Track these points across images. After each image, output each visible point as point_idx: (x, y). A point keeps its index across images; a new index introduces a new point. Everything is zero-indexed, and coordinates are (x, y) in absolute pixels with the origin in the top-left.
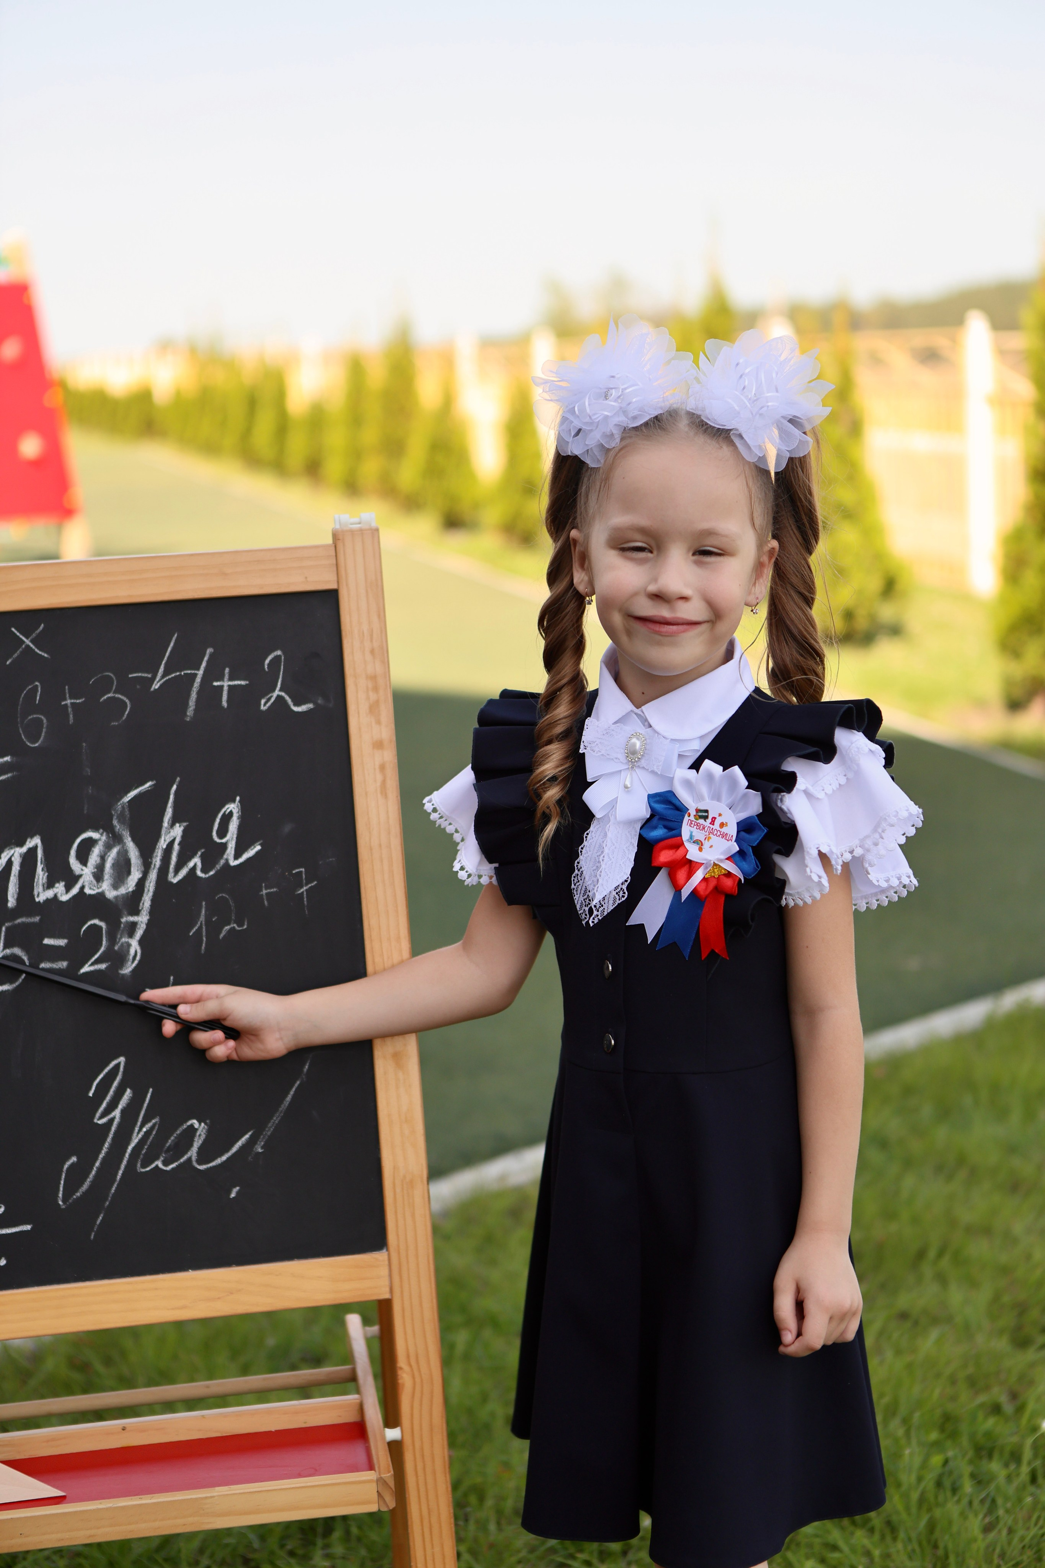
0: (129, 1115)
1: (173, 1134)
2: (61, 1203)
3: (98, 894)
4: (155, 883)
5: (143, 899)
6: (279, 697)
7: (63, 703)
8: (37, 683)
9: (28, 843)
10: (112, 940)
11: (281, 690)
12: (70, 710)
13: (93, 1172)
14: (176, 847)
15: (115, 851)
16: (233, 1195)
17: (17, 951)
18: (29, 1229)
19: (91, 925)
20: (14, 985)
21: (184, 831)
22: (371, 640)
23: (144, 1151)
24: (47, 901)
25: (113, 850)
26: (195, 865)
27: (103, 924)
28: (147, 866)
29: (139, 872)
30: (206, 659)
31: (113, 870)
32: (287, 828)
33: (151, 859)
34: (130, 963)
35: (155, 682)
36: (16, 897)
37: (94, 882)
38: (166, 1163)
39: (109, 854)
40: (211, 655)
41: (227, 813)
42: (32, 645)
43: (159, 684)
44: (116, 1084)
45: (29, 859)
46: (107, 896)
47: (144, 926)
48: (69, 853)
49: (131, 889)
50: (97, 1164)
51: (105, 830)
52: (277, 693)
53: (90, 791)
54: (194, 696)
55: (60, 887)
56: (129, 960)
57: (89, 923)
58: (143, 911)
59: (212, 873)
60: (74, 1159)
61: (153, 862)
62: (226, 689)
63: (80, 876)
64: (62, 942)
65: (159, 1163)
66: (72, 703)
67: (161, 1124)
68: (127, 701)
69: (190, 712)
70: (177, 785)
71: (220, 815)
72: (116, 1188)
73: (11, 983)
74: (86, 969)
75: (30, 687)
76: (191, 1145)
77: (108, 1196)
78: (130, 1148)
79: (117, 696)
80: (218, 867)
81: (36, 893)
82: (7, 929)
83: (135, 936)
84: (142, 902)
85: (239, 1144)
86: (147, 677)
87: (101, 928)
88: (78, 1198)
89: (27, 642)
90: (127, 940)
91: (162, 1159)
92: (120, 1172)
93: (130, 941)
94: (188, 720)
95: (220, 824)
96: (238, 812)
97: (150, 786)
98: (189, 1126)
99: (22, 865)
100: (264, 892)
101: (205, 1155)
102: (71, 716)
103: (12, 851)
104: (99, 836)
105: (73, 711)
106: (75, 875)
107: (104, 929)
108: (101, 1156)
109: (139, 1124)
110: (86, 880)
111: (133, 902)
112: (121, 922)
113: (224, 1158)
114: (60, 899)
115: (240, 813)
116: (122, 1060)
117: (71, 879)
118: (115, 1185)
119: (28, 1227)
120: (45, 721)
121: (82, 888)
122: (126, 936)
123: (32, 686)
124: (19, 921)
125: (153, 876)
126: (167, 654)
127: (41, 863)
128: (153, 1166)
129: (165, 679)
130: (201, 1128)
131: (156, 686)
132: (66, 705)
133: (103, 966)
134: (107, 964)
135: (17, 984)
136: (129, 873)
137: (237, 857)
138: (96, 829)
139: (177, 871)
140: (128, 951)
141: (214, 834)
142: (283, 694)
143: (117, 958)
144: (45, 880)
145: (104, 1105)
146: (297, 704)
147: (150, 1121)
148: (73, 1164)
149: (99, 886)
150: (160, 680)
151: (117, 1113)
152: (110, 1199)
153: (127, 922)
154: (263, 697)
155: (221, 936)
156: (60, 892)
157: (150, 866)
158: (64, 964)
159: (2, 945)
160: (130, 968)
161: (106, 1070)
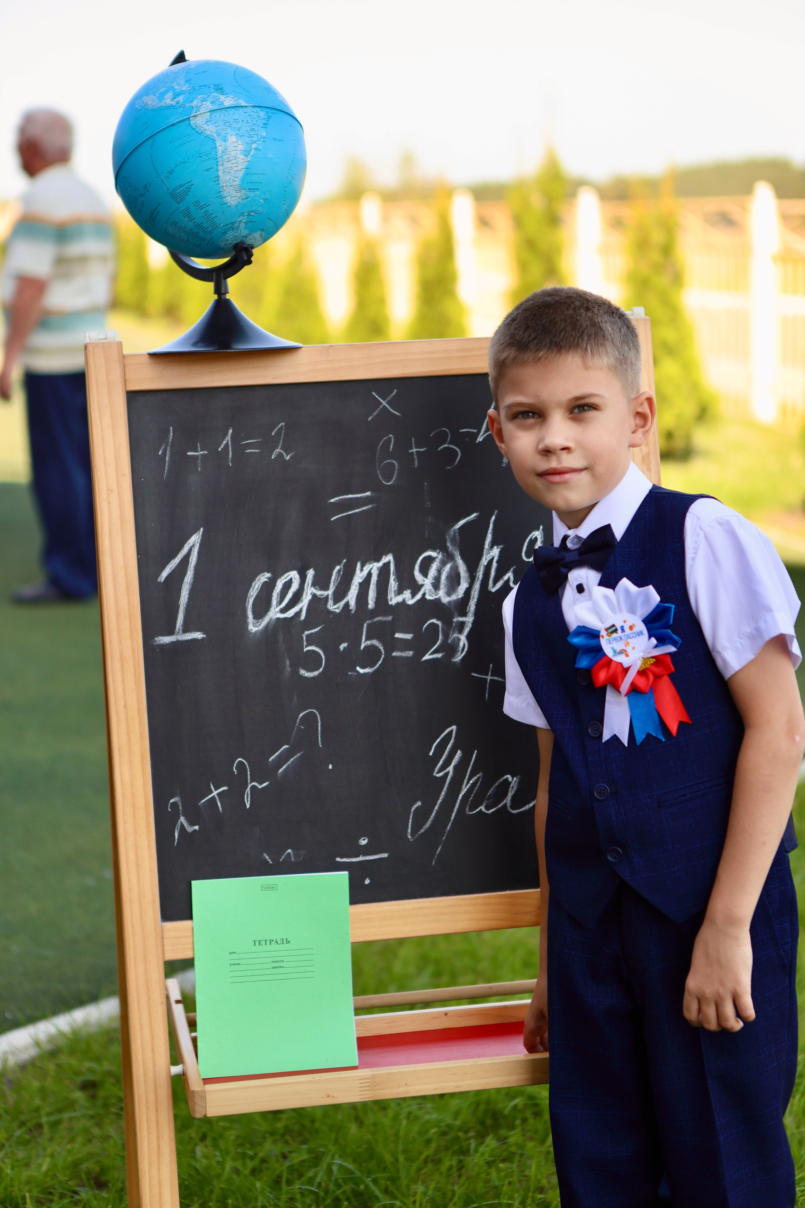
0: (460, 770)
1: (493, 786)
2: (409, 837)
3: (436, 599)
4: (478, 591)
5: (469, 604)
7: (410, 451)
8: (391, 435)
9: (383, 559)
10: (446, 636)
12: (415, 456)
13: (434, 814)
14: (495, 564)
15: (448, 567)
17: (375, 642)
18: (386, 857)
19: (431, 623)
20: (374, 669)
21: (501, 552)
23: (471, 799)
24: (398, 604)
25: (446, 566)
26: (509, 578)
27: (439, 623)
28: (472, 579)
29: (467, 583)
31: (447, 581)
33: (476, 574)
34: (459, 653)
35: (480, 436)
36: (374, 601)
37: (433, 590)
38: (488, 808)
39: (443, 569)
41: (533, 538)
42: (387, 406)
43: (482, 438)
44: (449, 746)
45: (384, 571)
46: (442, 601)
47: (470, 625)
48: (413, 568)
49: (460, 596)
50: (436, 808)
51: (441, 550)
53: (430, 520)
55: (407, 594)
56: (459, 651)
57: (429, 622)
58: (469, 613)
60: (419, 803)
61: (477, 576)
63: (422, 585)
64: (409, 636)
65: (482, 808)
66: (417, 451)
67: (484, 777)
68: (458, 450)
70: (495, 516)
71: (527, 540)
72: (451, 826)
73: (372, 666)
74: (427, 657)
75: (386, 438)
76: (506, 795)
77: (445, 832)
78: (461, 796)
79: (451, 446)
81: (389, 598)
82: (368, 625)
83: (463, 633)
84: (469, 606)
86: (473, 432)
87: (437, 626)
88: (422, 834)
89: (384, 403)
90: (457, 635)
91: (485, 804)
92: (454, 814)
93: (460, 636)
94: (504, 466)
95: (527, 547)
96: (541, 538)
97: (475, 517)
98: (504, 780)
99: (379, 576)
101: (517, 802)
102: (416, 462)
103: (371, 566)
104: (437, 554)
105: (417, 457)
106: (418, 585)
107: (440, 627)
108: (439, 802)
109: (467, 777)
110: (427, 588)
111: (462, 606)
112: (453, 622)
114: (407, 603)
115: (543, 539)
116: (454, 727)
117: (416, 588)
118: (450, 824)
119: (385, 855)
120: (396, 465)
121: (424, 594)
122: (457, 632)
123: (387, 438)
124: (377, 619)
125: (477, 586)
127: (393, 575)
128: (478, 810)
129: (487, 434)
130: (513, 781)
131: (480, 439)
132: (413, 452)
133: (439, 655)
134: (443, 654)
135: (376, 667)
136: (459, 584)
138: (434, 549)
139: (495, 583)
140: (459, 644)
141: (523, 554)
143: (450, 649)
144: (396, 588)
145: (441, 762)
147: (476, 775)
148: (418, 808)
149: (436, 594)
150: (483, 434)
151: (451, 769)
152: (446, 834)
153: (457, 622)
156: (407, 598)
157: (474, 579)
158: (411, 653)
159: (364, 637)
160: (460, 658)
161: (442, 736)
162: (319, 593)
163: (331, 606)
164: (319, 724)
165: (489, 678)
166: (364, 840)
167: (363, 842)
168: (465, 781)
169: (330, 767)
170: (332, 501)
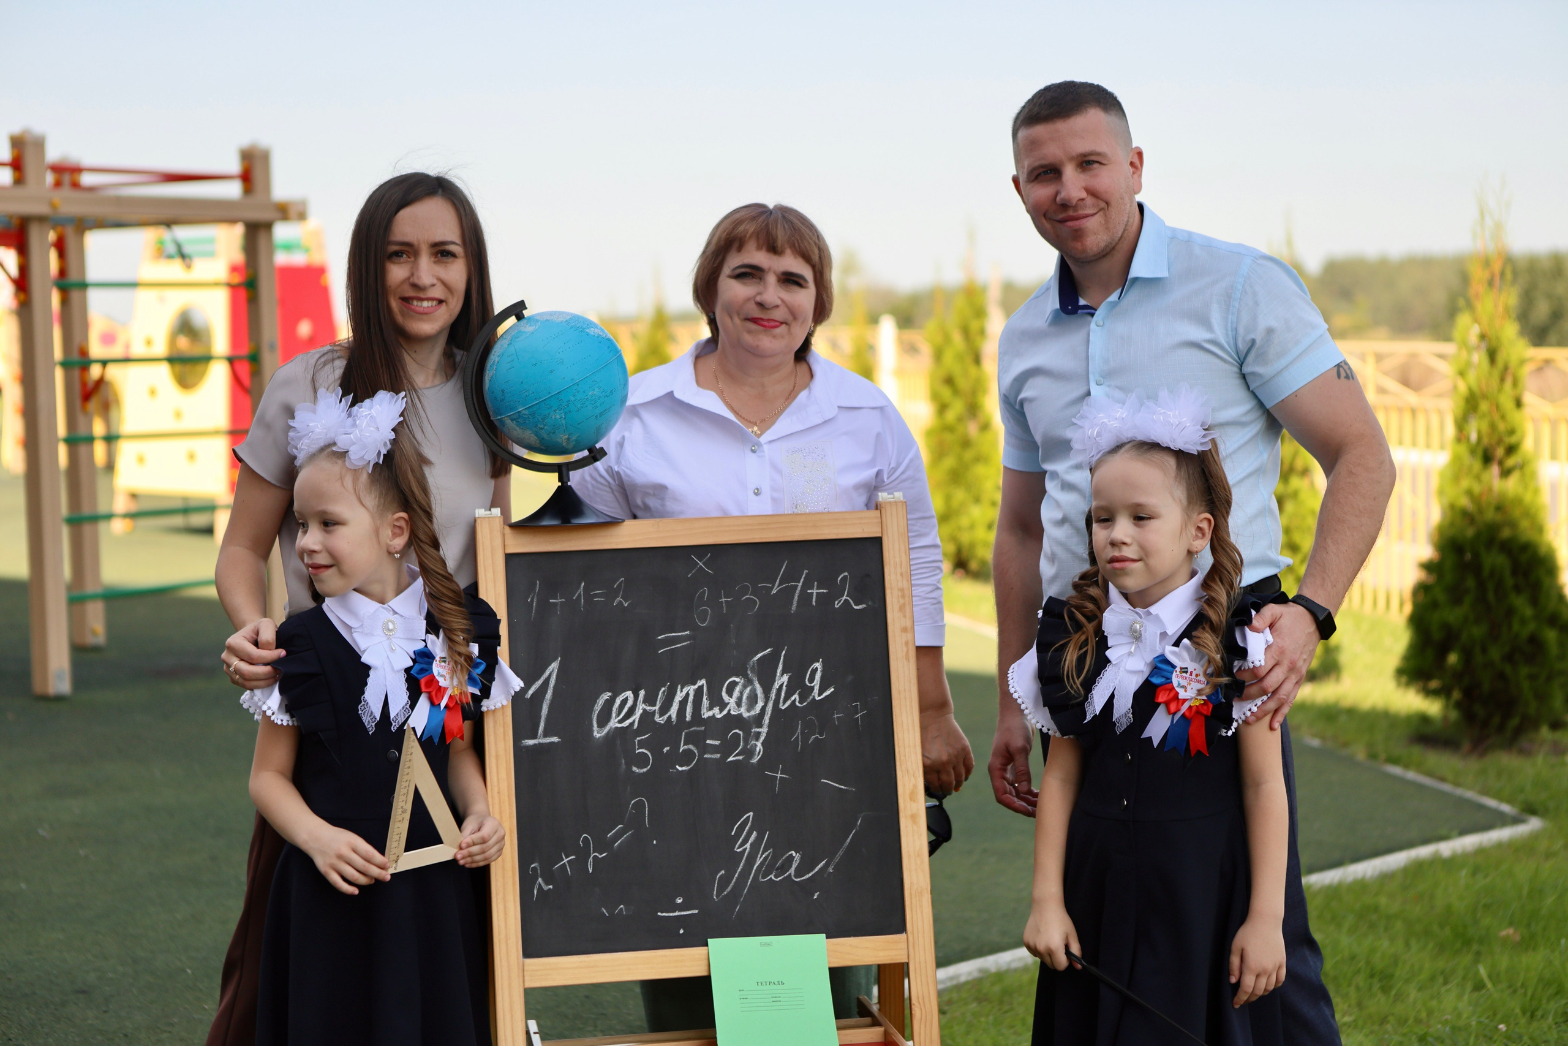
0: (755, 846)
1: (781, 859)
2: (715, 898)
3: (738, 714)
4: (771, 709)
5: (764, 718)
6: (845, 599)
7: (720, 601)
8: (705, 589)
9: (698, 683)
10: (746, 742)
11: (847, 596)
12: (724, 604)
13: (734, 880)
14: (784, 688)
15: (748, 689)
16: (815, 897)
17: (691, 747)
20: (689, 767)
21: (789, 679)
22: (901, 568)
23: (763, 869)
24: (709, 718)
26: (795, 699)
27: (741, 733)
28: (767, 699)
29: (763, 702)
30: (803, 576)
31: (747, 701)
32: (850, 678)
33: (770, 695)
34: (756, 756)
35: (774, 590)
36: (690, 715)
37: (736, 707)
38: (776, 877)
39: (745, 691)
40: (807, 574)
41: (814, 669)
42: (703, 566)
43: (776, 591)
44: (747, 828)
45: (699, 693)
46: (743, 716)
47: (765, 734)
48: (722, 690)
49: (757, 712)
50: (736, 876)
51: (743, 677)
52: (845, 597)
53: (735, 654)
54: (796, 598)
55: (716, 710)
56: (756, 754)
57: (733, 732)
58: (764, 725)
59: (805, 704)
60: (723, 872)
61: (771, 697)
62: (815, 594)
63: (729, 703)
64: (717, 743)
65: (772, 877)
66: (725, 601)
67: (774, 852)
68: (757, 600)
69: (794, 608)
70: (785, 651)
71: (810, 670)
72: (747, 890)
73: (688, 765)
74: (731, 759)
75: (701, 591)
76: (791, 867)
77: (742, 895)
78: (755, 867)
79: (751, 597)
80: (809, 700)
81: (702, 713)
82: (686, 733)
83: (760, 740)
84: (764, 720)
85: (819, 866)
86: (769, 587)
87: (740, 735)
88: (725, 895)
89: (701, 564)
90: (755, 743)
91: (774, 874)
92: (750, 881)
93: (757, 743)
94: (793, 613)
95: (810, 675)
97: (769, 652)
98: (789, 855)
99: (695, 696)
100: (836, 716)
101: (799, 872)
102: (725, 609)
103: (689, 688)
104: (740, 680)
105: (726, 605)
106: (725, 703)
107: (742, 736)
108: (738, 872)
109: (761, 852)
110: (731, 706)
111: (758, 720)
112: (751, 732)
113: (810, 875)
114: (717, 717)
115: (822, 669)
116: (751, 814)
117: (723, 705)
118: (747, 888)
119: (696, 911)
120: (709, 611)
121: (729, 710)
122: (755, 740)
124: (693, 729)
125: (770, 705)
126: (781, 573)
127: (706, 696)
128: (769, 878)
129: (779, 588)
130: (797, 856)
131: (774, 592)
132: (722, 602)
133: (741, 758)
134: (743, 757)
135: (691, 766)
136: (756, 703)
137: (819, 695)
138: (738, 676)
139: (784, 703)
140: (756, 749)
141: (807, 681)
142: (848, 598)
143: (749, 753)
144: (708, 706)
145: (741, 840)
146: (856, 605)
147: (767, 851)
148: (722, 876)
149: (739, 710)
150: (777, 588)
151: (748, 845)
152: (743, 897)
153: (755, 732)
154: (836, 600)
155: (810, 742)
156: (716, 713)
157: (769, 699)
158: (719, 755)
159: (682, 743)
160: (757, 760)
161: (742, 820)
162: (648, 708)
163: (657, 719)
164: (647, 809)
165: (779, 775)
166: (680, 899)
167: (679, 901)
168: (759, 856)
169: (655, 842)
170: (659, 638)
